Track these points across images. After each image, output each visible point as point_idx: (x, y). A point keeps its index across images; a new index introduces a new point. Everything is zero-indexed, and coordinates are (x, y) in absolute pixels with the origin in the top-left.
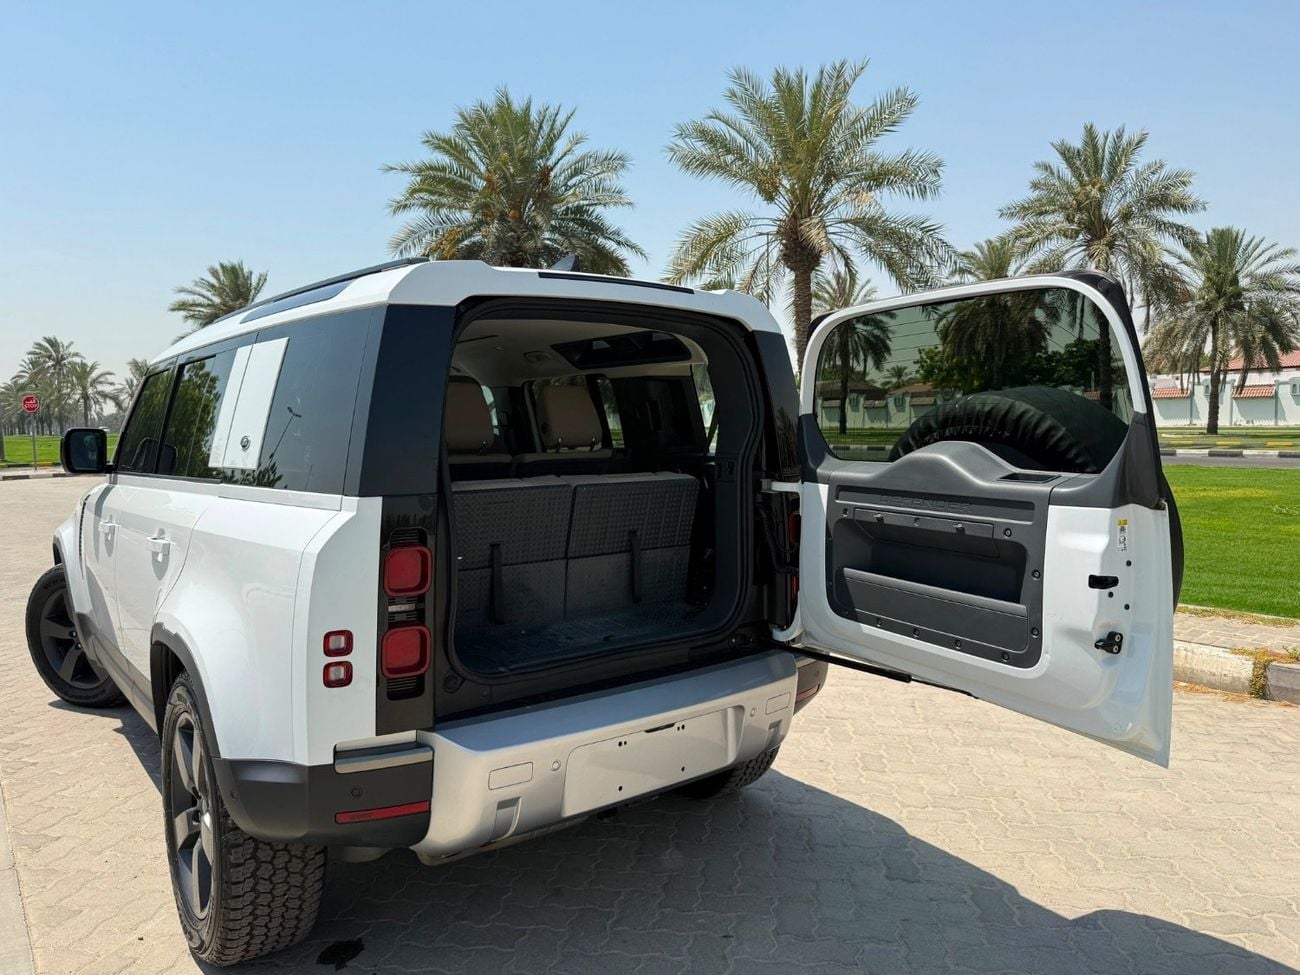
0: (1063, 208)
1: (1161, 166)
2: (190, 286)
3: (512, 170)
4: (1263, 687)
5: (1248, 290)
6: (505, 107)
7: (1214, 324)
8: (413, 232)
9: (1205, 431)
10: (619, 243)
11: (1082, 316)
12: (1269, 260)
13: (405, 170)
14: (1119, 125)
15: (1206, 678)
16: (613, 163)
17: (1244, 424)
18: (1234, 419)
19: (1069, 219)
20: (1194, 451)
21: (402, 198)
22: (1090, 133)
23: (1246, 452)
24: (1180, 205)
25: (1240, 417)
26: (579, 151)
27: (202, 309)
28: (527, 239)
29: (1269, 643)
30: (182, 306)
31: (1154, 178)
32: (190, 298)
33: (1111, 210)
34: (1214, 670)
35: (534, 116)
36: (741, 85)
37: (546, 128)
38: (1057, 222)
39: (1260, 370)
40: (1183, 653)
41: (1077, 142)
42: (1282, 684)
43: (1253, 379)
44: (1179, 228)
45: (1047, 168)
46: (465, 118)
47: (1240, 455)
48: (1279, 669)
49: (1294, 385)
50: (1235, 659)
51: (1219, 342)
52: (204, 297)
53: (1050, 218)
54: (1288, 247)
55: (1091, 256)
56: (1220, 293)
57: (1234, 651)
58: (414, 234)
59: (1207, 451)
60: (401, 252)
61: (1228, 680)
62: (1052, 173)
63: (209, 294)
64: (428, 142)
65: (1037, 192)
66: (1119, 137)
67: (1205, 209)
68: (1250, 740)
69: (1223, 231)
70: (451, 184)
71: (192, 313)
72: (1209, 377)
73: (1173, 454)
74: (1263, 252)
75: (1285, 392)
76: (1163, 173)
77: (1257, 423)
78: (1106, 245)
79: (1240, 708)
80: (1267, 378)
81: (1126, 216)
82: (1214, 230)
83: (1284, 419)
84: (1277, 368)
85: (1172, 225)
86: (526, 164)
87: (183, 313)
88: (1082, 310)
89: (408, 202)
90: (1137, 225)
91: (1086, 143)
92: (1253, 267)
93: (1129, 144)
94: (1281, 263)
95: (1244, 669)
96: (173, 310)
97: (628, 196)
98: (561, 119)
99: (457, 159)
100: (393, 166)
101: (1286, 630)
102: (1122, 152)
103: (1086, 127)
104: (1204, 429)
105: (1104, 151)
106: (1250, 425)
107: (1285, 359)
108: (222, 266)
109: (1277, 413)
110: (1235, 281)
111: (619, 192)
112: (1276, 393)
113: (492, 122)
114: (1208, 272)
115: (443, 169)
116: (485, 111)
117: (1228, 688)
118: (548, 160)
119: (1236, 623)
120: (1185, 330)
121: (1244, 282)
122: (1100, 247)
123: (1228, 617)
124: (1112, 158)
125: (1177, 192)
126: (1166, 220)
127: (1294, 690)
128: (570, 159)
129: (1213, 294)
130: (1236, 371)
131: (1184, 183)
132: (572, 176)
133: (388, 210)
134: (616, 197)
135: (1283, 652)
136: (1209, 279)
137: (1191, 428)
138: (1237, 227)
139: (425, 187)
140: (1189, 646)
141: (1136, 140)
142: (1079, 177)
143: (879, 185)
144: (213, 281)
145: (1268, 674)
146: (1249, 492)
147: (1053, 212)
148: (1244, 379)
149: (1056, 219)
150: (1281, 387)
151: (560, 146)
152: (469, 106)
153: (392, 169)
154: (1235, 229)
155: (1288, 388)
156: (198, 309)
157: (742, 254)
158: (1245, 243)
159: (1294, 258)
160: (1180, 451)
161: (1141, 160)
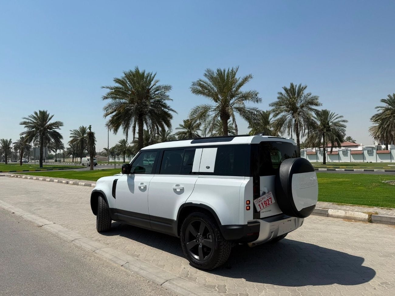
0: (286, 104)
1: (311, 94)
2: (27, 117)
3: (140, 90)
4: (371, 220)
5: (331, 126)
6: (137, 71)
7: (324, 135)
8: (110, 105)
9: (323, 164)
10: (169, 110)
11: (292, 133)
12: (336, 118)
13: (107, 88)
14: (300, 83)
15: (358, 219)
16: (168, 88)
17: (331, 162)
18: (328, 161)
19: (288, 107)
20: (323, 169)
21: (106, 95)
22: (292, 85)
23: (336, 169)
24: (316, 105)
25: (330, 160)
26: (158, 84)
27: (31, 124)
28: (144, 108)
29: (370, 211)
30: (24, 123)
31: (309, 97)
32: (27, 121)
33: (298, 105)
34: (360, 217)
35: (145, 75)
36: (209, 73)
37: (149, 78)
38: (284, 108)
39: (336, 147)
40: (352, 214)
41: (288, 87)
42: (375, 219)
43: (334, 149)
44: (316, 110)
45: (281, 94)
46: (125, 74)
47: (335, 170)
48: (374, 216)
49: (343, 151)
50: (364, 214)
51: (325, 140)
52: (32, 121)
53: (282, 107)
54: (341, 115)
55: (294, 117)
56: (325, 127)
57: (363, 213)
58: (110, 106)
59: (326, 169)
60: (107, 111)
61: (363, 219)
62: (282, 95)
63: (33, 120)
64: (115, 80)
65: (279, 100)
66: (300, 86)
67: (322, 105)
68: (373, 230)
69: (324, 110)
70: (123, 93)
71: (27, 125)
72: (323, 149)
73: (318, 170)
74: (335, 116)
75: (341, 153)
76: (311, 96)
77: (334, 161)
78: (298, 114)
79: (367, 224)
80: (337, 149)
81: (302, 107)
82: (322, 110)
83: (341, 160)
84: (339, 146)
85: (314, 109)
86: (143, 88)
87: (24, 125)
88: (292, 131)
89: (107, 97)
90: (305, 109)
91: (291, 87)
92: (332, 120)
93: (303, 88)
94: (340, 119)
95: (366, 216)
96: (21, 124)
97: (170, 97)
98: (153, 75)
99: (123, 85)
100: (104, 86)
101: (372, 209)
102: (301, 90)
103: (291, 83)
104: (322, 163)
105: (296, 90)
106: (332, 162)
107: (342, 144)
108: (40, 111)
109: (339, 158)
110: (328, 124)
111: (168, 96)
112: (339, 153)
113: (134, 76)
114: (321, 121)
115: (120, 88)
116: (132, 73)
117: (363, 221)
118: (149, 87)
119: (361, 207)
120: (316, 137)
121: (330, 124)
122: (296, 115)
123: (359, 206)
124: (298, 91)
125: (315, 101)
126: (312, 108)
127: (377, 220)
128: (155, 87)
129: (323, 127)
130: (329, 147)
131: (316, 99)
132: (156, 91)
133: (102, 99)
134: (167, 98)
135: (374, 212)
136: (321, 123)
137: (317, 163)
138: (328, 109)
139: (115, 93)
140: (354, 212)
141: (304, 87)
142: (290, 96)
143: (246, 99)
144: (35, 116)
145: (372, 217)
146: (344, 179)
147: (283, 105)
148: (332, 150)
149: (284, 107)
150: (340, 152)
151: (152, 83)
152: (127, 71)
153: (104, 87)
154: (327, 110)
155: (342, 152)
156: (29, 124)
157: (208, 115)
158: (330, 114)
159: (343, 118)
160: (319, 169)
161: (306, 92)
